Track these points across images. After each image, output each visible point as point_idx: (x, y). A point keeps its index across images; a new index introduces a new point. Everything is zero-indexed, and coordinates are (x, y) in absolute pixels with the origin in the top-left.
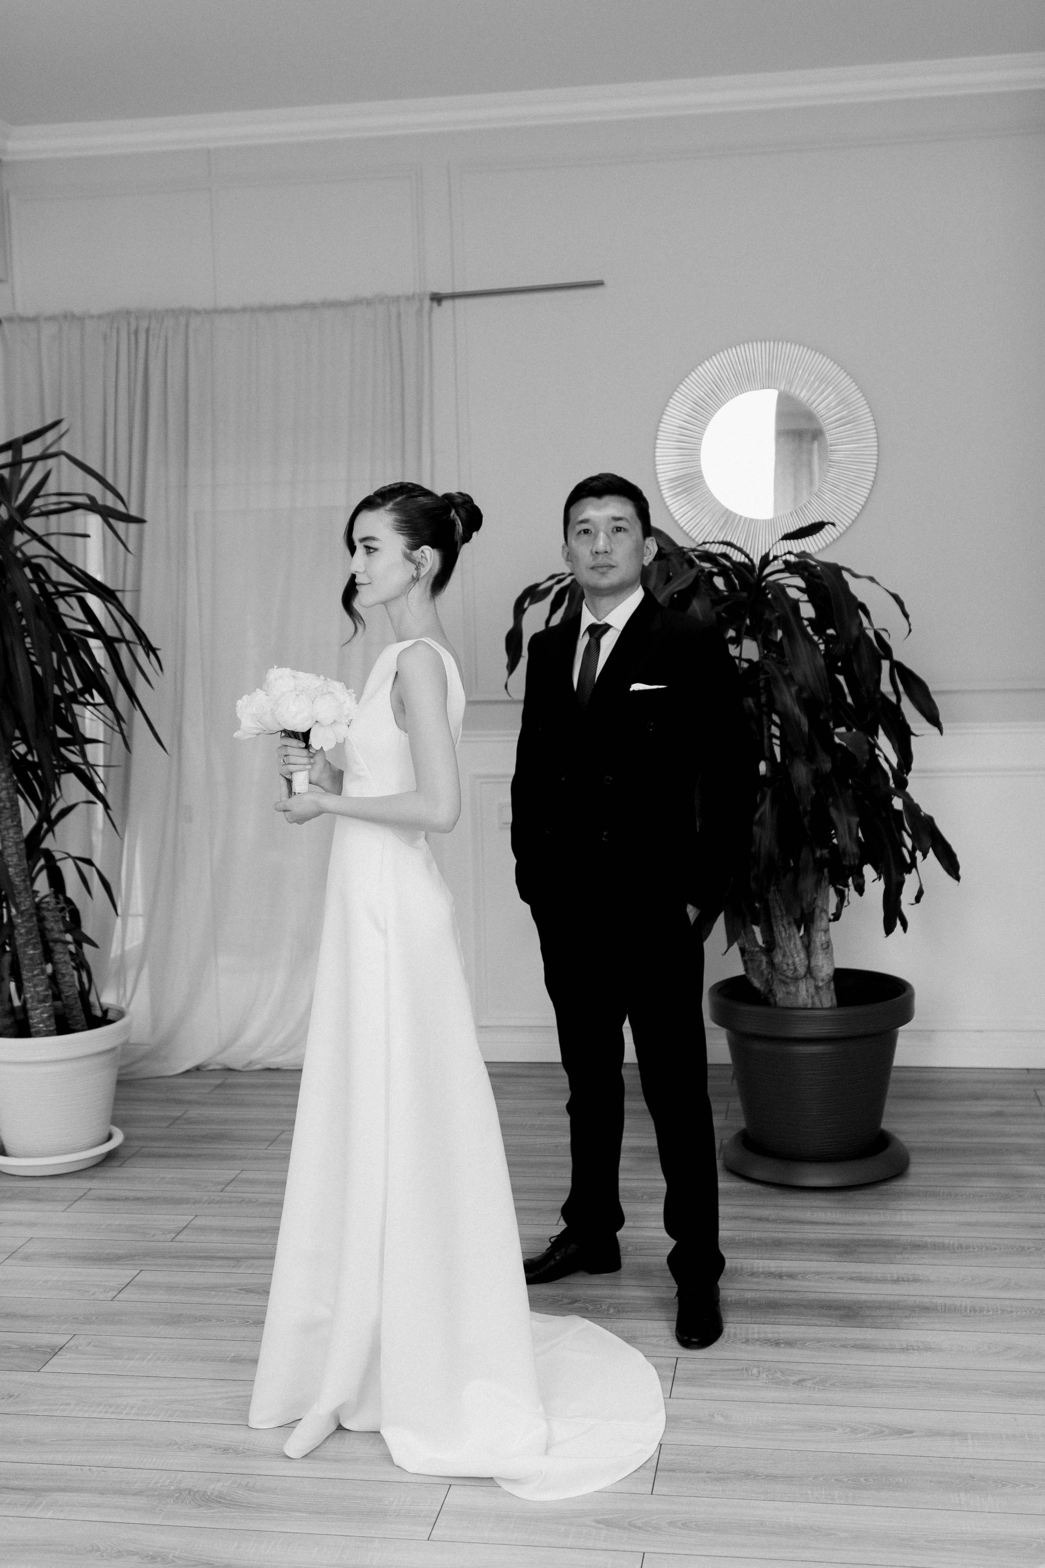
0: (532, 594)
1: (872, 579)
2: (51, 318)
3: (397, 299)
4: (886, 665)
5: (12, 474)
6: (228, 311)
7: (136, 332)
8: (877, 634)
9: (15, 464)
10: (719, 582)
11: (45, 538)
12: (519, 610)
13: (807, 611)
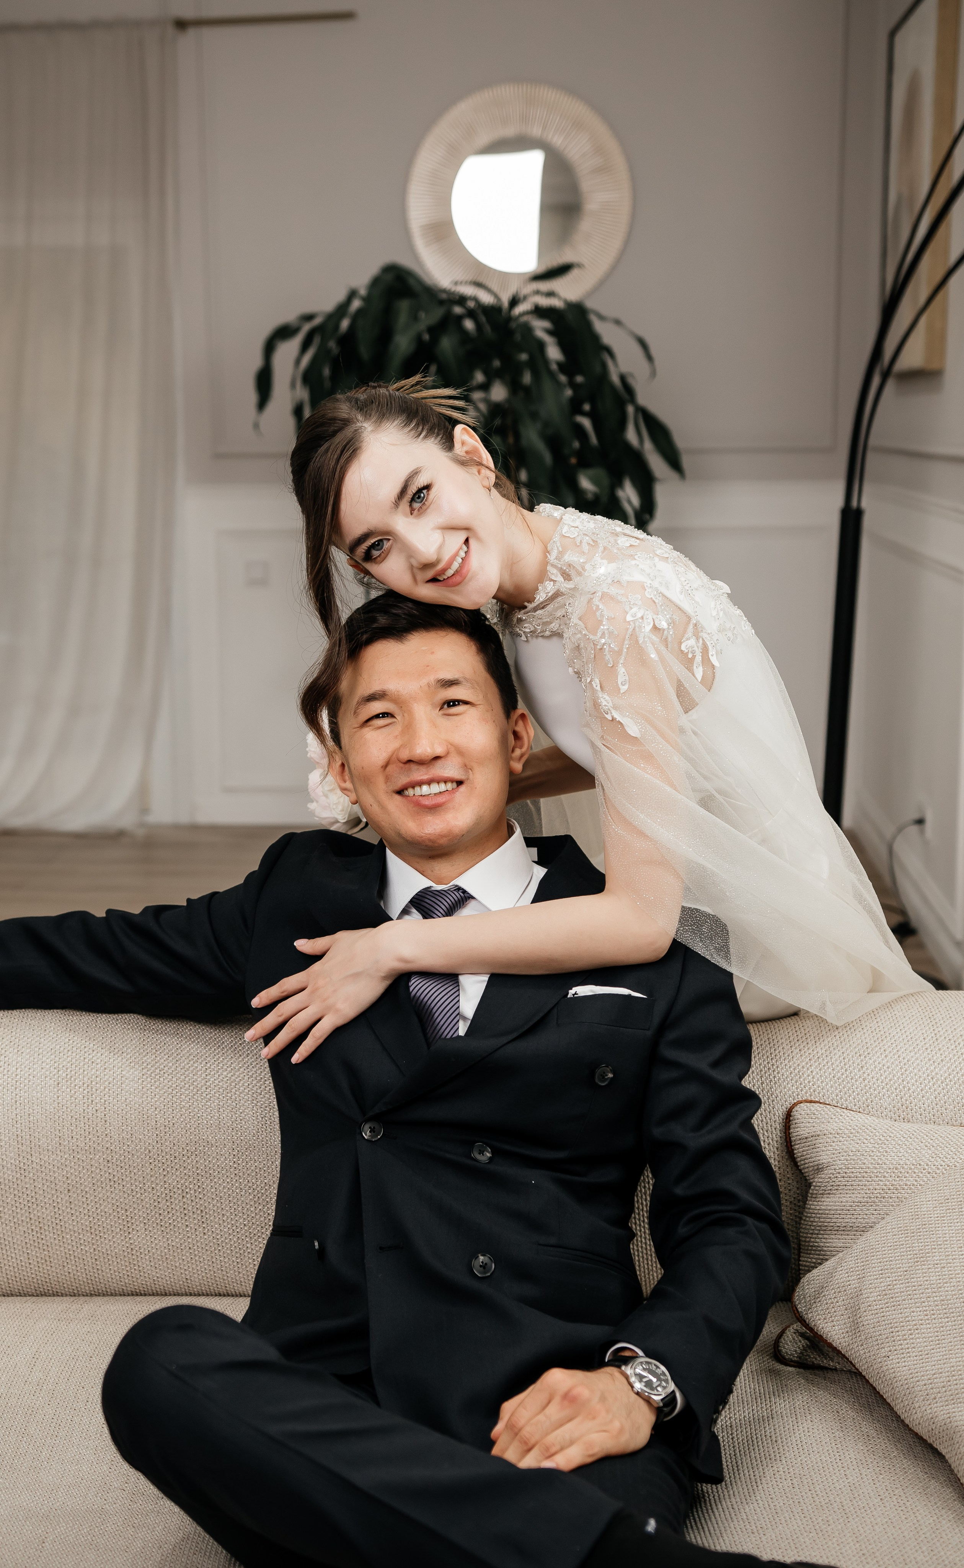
0: (283, 333)
1: (618, 322)
3: (139, 25)
4: (630, 409)
8: (623, 378)
10: (469, 324)
12: (269, 348)
13: (554, 353)
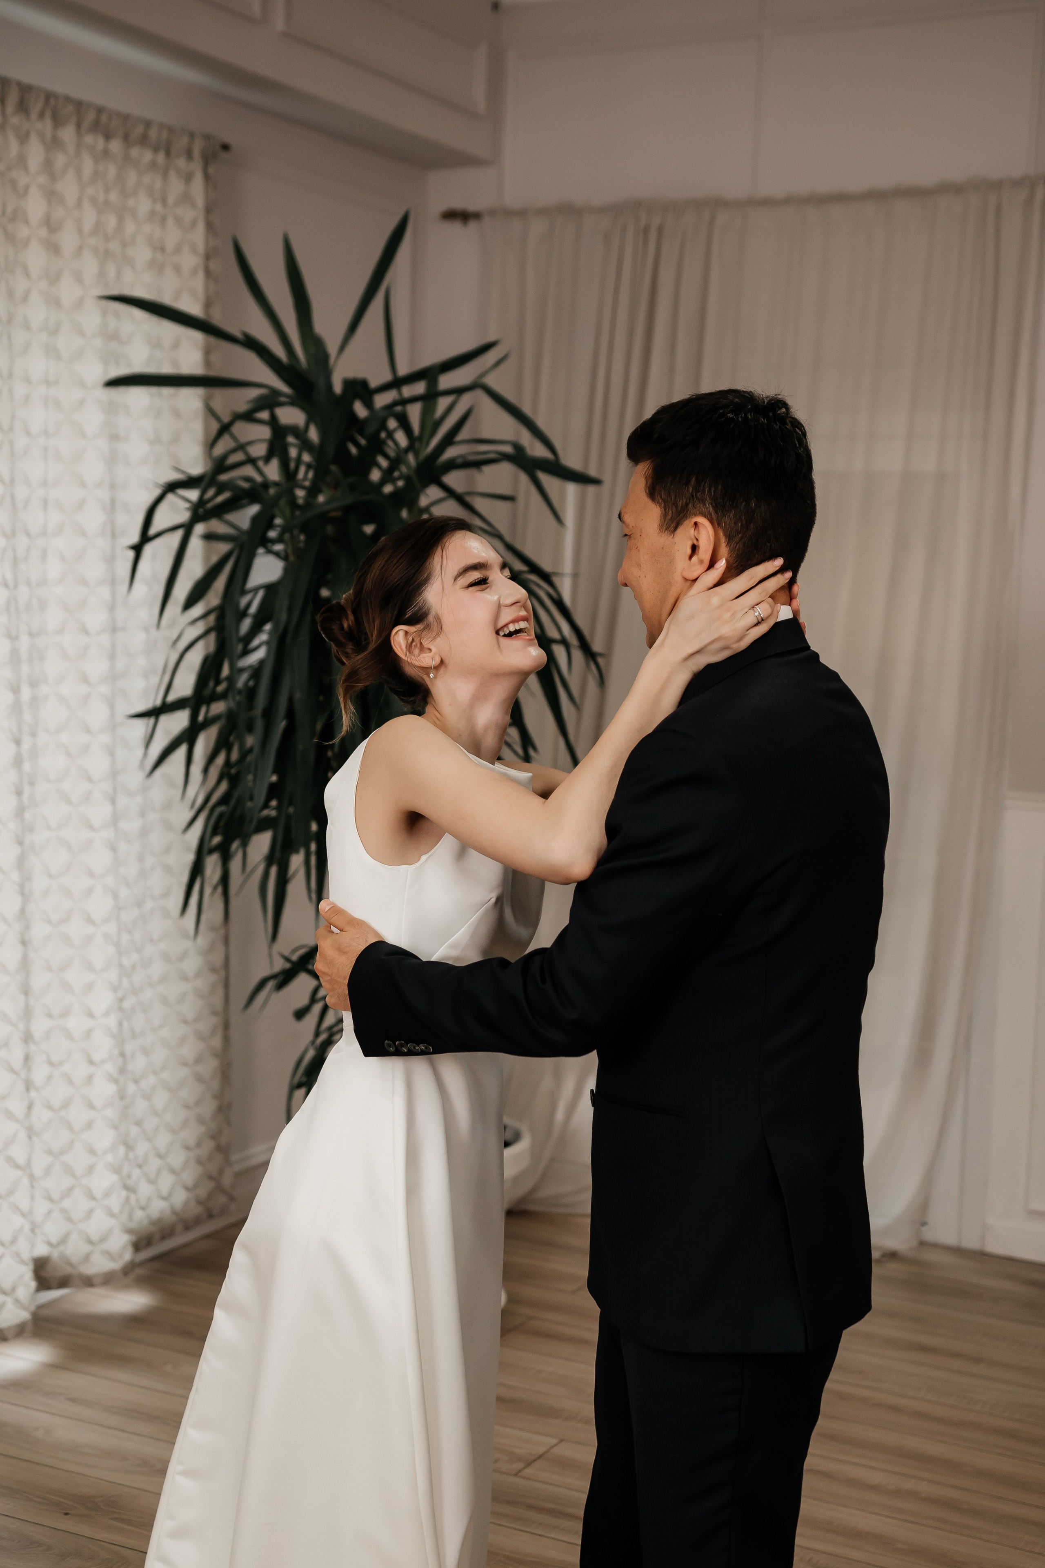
2: (543, 212)
3: (997, 185)
5: (426, 413)
6: (768, 202)
7: (646, 231)
9: (430, 398)
11: (468, 499)
